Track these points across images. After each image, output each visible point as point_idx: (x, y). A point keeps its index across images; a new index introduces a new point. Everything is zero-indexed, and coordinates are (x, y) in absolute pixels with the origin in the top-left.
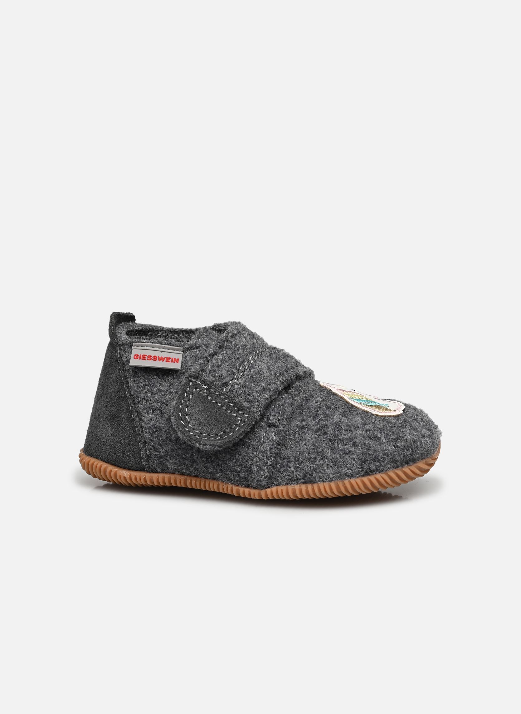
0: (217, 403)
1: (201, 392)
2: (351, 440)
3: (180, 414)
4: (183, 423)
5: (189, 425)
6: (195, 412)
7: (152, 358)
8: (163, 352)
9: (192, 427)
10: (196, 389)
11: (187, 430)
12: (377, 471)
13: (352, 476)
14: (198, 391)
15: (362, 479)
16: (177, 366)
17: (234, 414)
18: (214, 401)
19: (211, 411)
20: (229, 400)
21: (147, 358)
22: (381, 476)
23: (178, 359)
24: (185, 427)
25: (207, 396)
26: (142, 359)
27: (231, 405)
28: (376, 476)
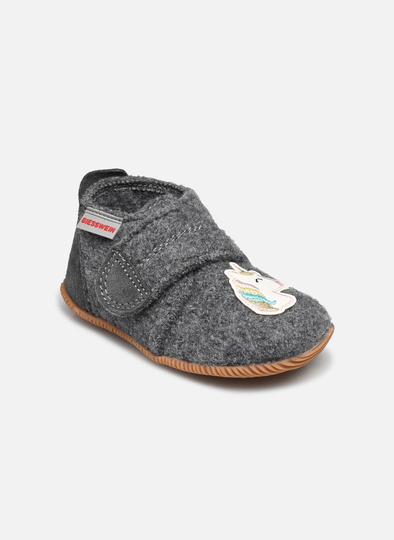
0: (129, 276)
1: (121, 264)
2: (222, 333)
3: (101, 279)
4: (101, 288)
5: (105, 290)
6: (111, 281)
7: (95, 224)
8: (106, 220)
9: (107, 293)
10: (117, 260)
11: (102, 294)
12: (238, 364)
13: (218, 364)
14: (119, 262)
15: (226, 368)
16: (111, 236)
17: (138, 290)
18: (127, 275)
19: (122, 282)
20: (138, 276)
21: (91, 223)
22: (243, 369)
23: (115, 229)
24: (102, 291)
25: (124, 268)
26: (87, 224)
27: (138, 281)
28: (238, 368)
